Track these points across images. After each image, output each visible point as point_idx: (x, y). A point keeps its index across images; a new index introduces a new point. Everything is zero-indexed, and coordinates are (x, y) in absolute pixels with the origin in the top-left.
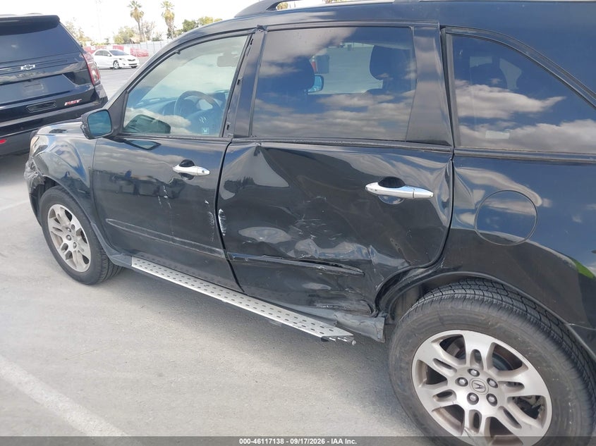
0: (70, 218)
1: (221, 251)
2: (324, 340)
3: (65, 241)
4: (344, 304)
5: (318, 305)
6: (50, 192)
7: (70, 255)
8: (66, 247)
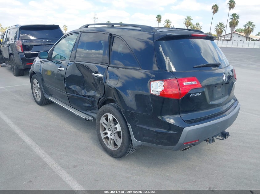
0: (37, 83)
1: (65, 92)
2: (85, 119)
3: (36, 91)
4: (95, 111)
5: (88, 111)
6: (34, 76)
7: (36, 96)
8: (36, 93)
